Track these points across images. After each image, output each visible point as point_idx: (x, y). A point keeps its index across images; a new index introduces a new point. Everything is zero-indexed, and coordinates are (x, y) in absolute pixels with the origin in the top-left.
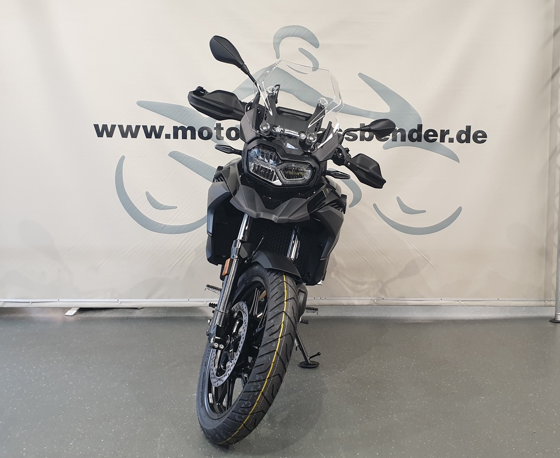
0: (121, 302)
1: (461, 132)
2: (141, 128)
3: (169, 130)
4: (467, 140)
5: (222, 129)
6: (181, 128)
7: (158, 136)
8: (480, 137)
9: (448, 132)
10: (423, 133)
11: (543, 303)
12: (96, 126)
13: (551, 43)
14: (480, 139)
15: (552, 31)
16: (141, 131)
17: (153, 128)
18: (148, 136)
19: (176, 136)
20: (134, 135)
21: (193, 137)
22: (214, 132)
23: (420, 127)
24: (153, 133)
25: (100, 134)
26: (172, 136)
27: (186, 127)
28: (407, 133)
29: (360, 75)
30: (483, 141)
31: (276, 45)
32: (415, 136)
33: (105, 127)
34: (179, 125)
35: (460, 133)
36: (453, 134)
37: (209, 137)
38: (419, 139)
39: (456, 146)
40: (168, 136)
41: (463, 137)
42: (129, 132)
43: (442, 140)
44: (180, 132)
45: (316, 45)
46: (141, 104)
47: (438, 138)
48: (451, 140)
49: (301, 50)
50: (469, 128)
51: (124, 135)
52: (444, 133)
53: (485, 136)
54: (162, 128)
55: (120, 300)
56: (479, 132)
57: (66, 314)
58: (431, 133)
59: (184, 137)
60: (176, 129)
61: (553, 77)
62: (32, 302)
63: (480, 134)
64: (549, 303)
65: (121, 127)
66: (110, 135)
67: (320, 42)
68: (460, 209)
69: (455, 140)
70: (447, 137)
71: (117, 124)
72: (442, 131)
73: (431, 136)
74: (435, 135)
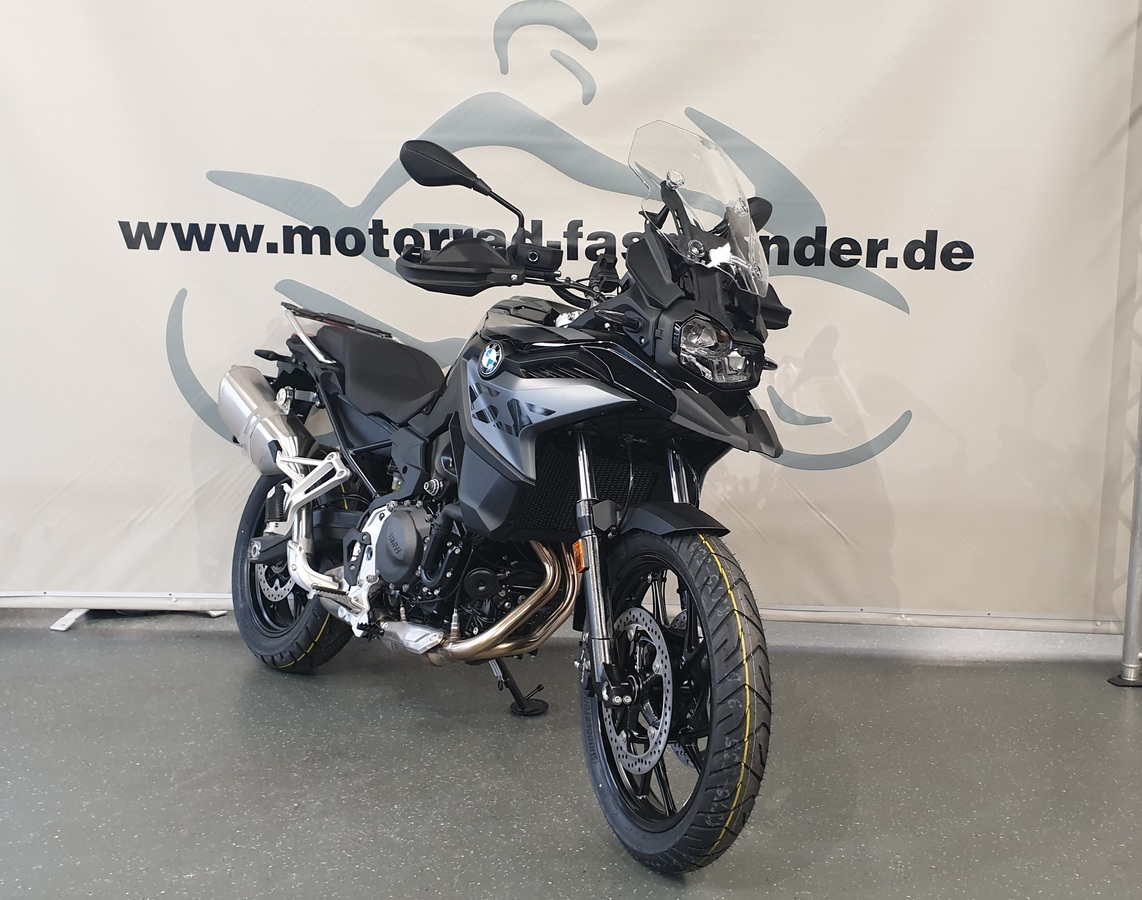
0: (177, 599)
1: (915, 245)
2: (218, 231)
3: (273, 234)
4: (929, 264)
5: (386, 232)
6: (301, 230)
7: (252, 247)
8: (958, 256)
9: (884, 244)
10: (828, 246)
11: (1089, 626)
12: (125, 226)
14: (956, 261)
15: (1135, 13)
16: (218, 238)
17: (242, 229)
18: (233, 246)
19: (289, 249)
20: (205, 246)
21: (325, 250)
22: (369, 239)
23: (822, 232)
24: (243, 239)
25: (133, 244)
26: (281, 247)
27: (311, 228)
28: (792, 247)
29: (690, 112)
30: (965, 266)
31: (501, 44)
32: (810, 252)
33: (143, 227)
34: (295, 223)
35: (913, 247)
36: (896, 250)
37: (358, 250)
38: (819, 260)
39: (902, 277)
40: (272, 248)
41: (920, 255)
42: (194, 238)
43: (872, 262)
44: (298, 238)
45: (591, 44)
46: (215, 178)
47: (863, 258)
48: (892, 263)
49: (557, 57)
50: (932, 235)
51: (184, 245)
52: (876, 247)
53: (968, 252)
54: (259, 229)
55: (175, 595)
56: (956, 244)
57: (53, 626)
58: (846, 247)
59: (307, 249)
60: (289, 232)
61: (1132, 121)
63: (957, 250)
65: (177, 227)
66: (154, 244)
67: (599, 35)
68: (908, 416)
69: (901, 262)
70: (882, 256)
71: (169, 220)
72: (871, 243)
73: (847, 252)
74: (856, 250)
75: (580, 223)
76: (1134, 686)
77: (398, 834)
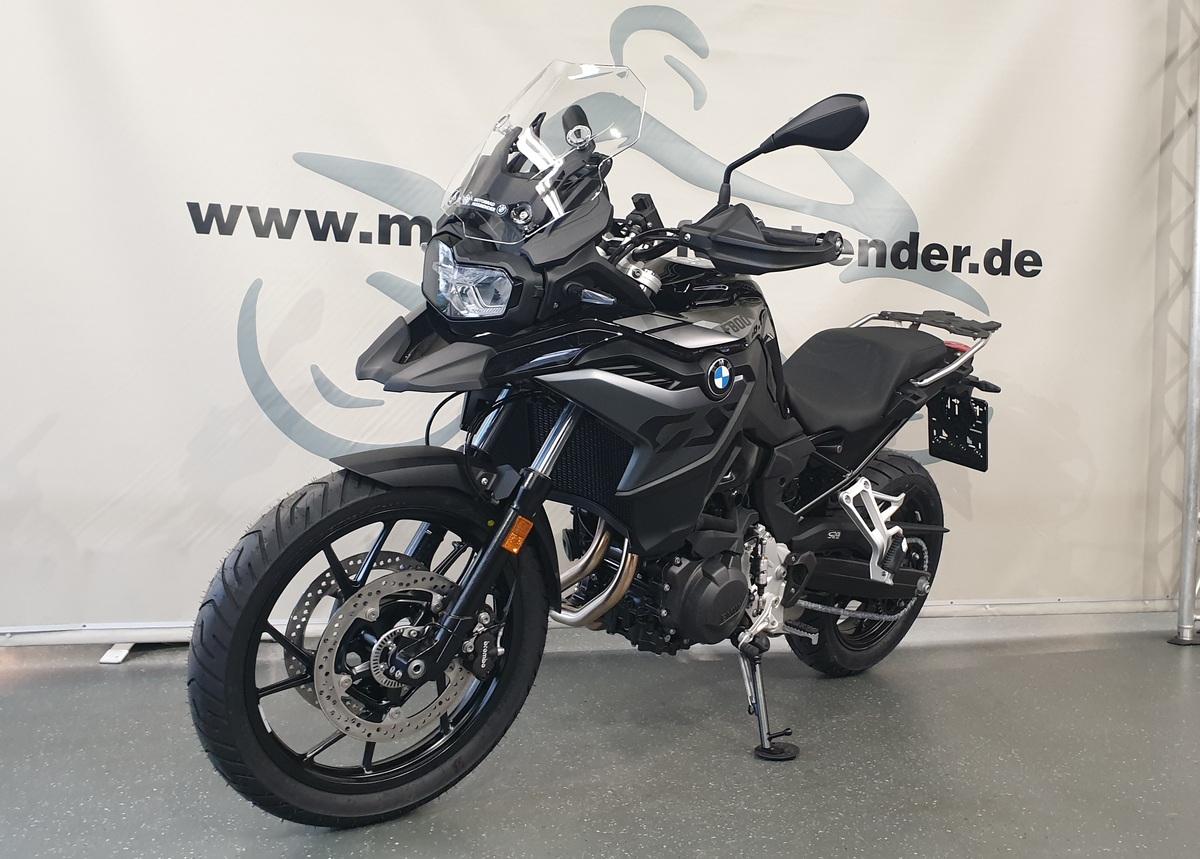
1: (992, 253)
2: (303, 217)
3: (368, 223)
4: (1005, 270)
6: (399, 219)
7: (342, 236)
8: (1029, 264)
9: (967, 251)
10: (920, 251)
11: (1140, 606)
12: (194, 208)
13: (1161, 80)
14: (1028, 269)
15: (1163, 58)
16: (303, 225)
17: (331, 217)
18: (319, 234)
19: (385, 238)
20: (285, 233)
21: (426, 239)
23: (915, 237)
24: (329, 228)
25: (202, 227)
26: (375, 237)
27: (410, 218)
28: (889, 251)
30: (1035, 273)
31: (617, 46)
32: (904, 256)
33: (214, 209)
34: (393, 212)
35: (991, 255)
36: (977, 256)
38: (912, 264)
39: (982, 282)
40: (365, 238)
41: (997, 262)
42: (273, 225)
43: (957, 268)
44: (395, 229)
45: (702, 53)
46: (303, 160)
47: (949, 263)
48: (974, 269)
49: (669, 60)
50: (1007, 244)
51: (261, 231)
52: (961, 253)
53: (1038, 261)
54: (351, 218)
56: (1028, 253)
57: (102, 660)
58: (935, 252)
59: (405, 240)
60: (385, 222)
61: (1163, 148)
63: (1028, 259)
64: (1150, 605)
65: (253, 212)
66: (226, 229)
67: (711, 45)
69: (982, 268)
70: (966, 262)
71: (245, 203)
72: (957, 249)
73: (935, 257)
74: (944, 255)
76: (1190, 644)
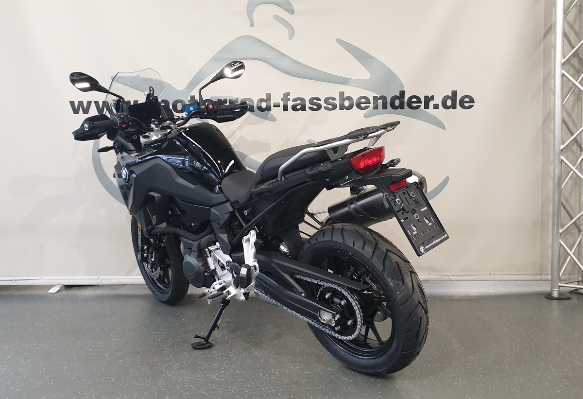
4: (454, 106)
8: (467, 102)
9: (432, 98)
10: (406, 100)
11: (539, 277)
14: (467, 105)
23: (402, 93)
25: (76, 111)
28: (389, 101)
29: (338, 41)
30: (470, 107)
31: (250, 13)
32: (397, 102)
33: (81, 103)
35: (446, 99)
36: (438, 100)
37: (183, 110)
38: (402, 106)
39: (441, 113)
41: (449, 103)
42: (105, 108)
43: (427, 106)
45: (292, 12)
47: (422, 105)
48: (436, 107)
49: (277, 18)
50: (454, 93)
51: (100, 111)
52: (428, 99)
53: (472, 101)
54: (136, 102)
55: (101, 277)
56: (466, 97)
57: (49, 292)
58: (414, 100)
61: (545, 35)
62: (15, 280)
63: (467, 100)
64: (545, 277)
65: (97, 103)
66: (86, 111)
67: (295, 8)
68: (446, 180)
69: (440, 106)
70: (431, 104)
71: (93, 100)
72: (426, 97)
73: (415, 102)
74: (419, 101)
75: (289, 94)
76: (558, 299)
77: (217, 377)
